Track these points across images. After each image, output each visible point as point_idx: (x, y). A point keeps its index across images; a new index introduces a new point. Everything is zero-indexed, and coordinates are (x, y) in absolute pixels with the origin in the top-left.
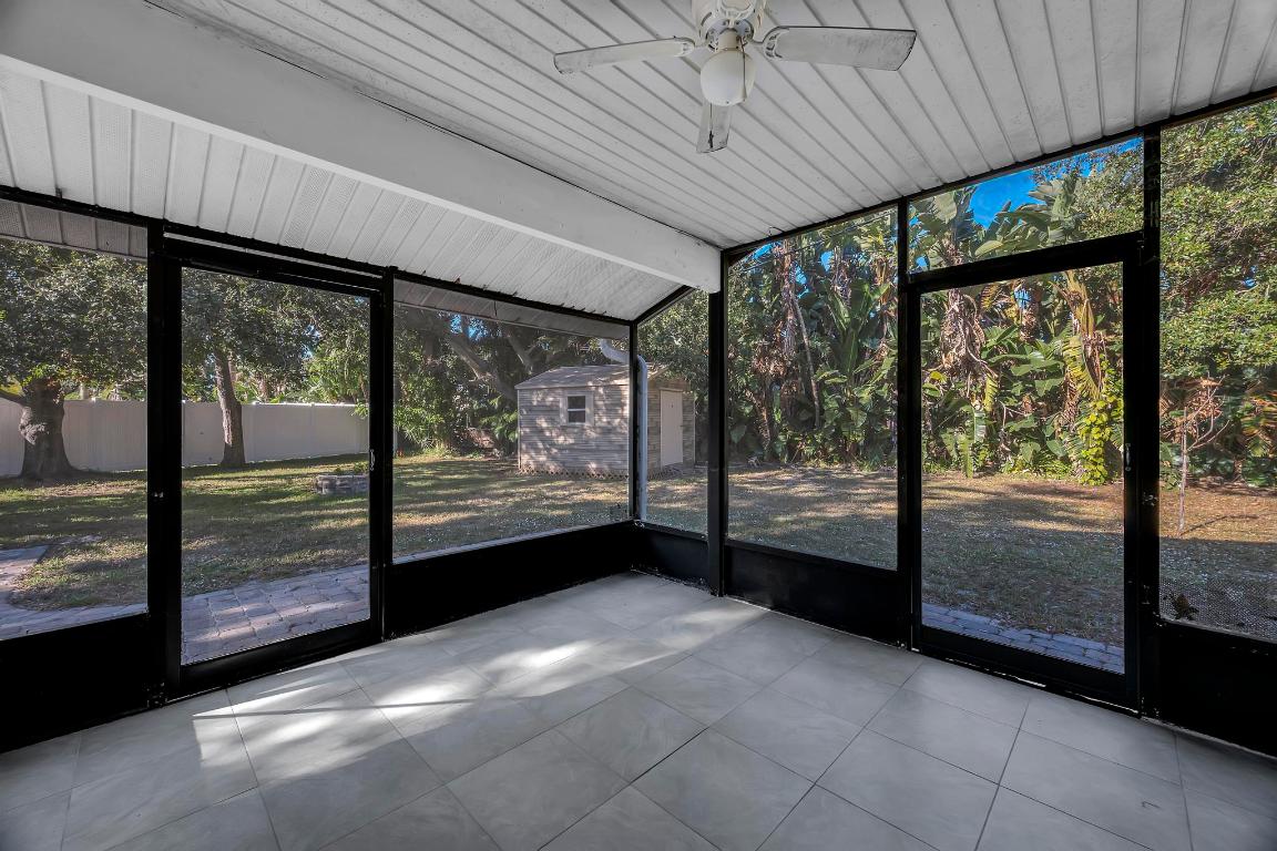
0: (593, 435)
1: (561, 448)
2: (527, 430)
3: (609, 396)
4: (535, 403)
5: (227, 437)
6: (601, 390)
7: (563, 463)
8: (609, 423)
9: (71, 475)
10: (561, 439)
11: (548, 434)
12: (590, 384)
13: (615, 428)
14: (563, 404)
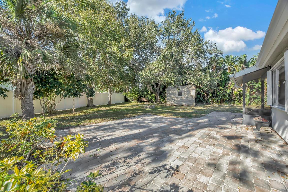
0: (184, 99)
1: (177, 101)
2: (169, 98)
3: (187, 92)
4: (171, 93)
5: (109, 99)
6: (186, 91)
7: (177, 104)
8: (188, 96)
9: (94, 107)
10: (177, 99)
11: (174, 98)
12: (184, 89)
13: (189, 97)
14: (177, 93)
